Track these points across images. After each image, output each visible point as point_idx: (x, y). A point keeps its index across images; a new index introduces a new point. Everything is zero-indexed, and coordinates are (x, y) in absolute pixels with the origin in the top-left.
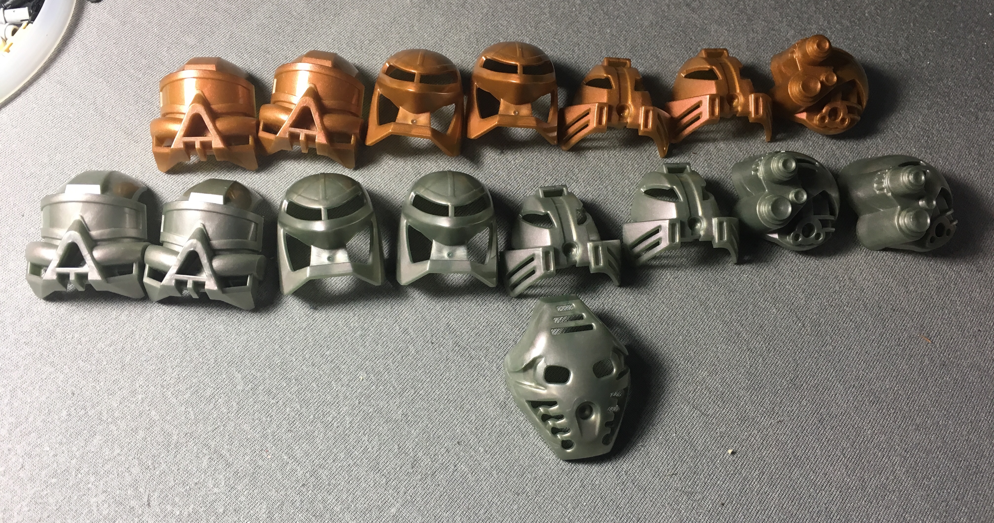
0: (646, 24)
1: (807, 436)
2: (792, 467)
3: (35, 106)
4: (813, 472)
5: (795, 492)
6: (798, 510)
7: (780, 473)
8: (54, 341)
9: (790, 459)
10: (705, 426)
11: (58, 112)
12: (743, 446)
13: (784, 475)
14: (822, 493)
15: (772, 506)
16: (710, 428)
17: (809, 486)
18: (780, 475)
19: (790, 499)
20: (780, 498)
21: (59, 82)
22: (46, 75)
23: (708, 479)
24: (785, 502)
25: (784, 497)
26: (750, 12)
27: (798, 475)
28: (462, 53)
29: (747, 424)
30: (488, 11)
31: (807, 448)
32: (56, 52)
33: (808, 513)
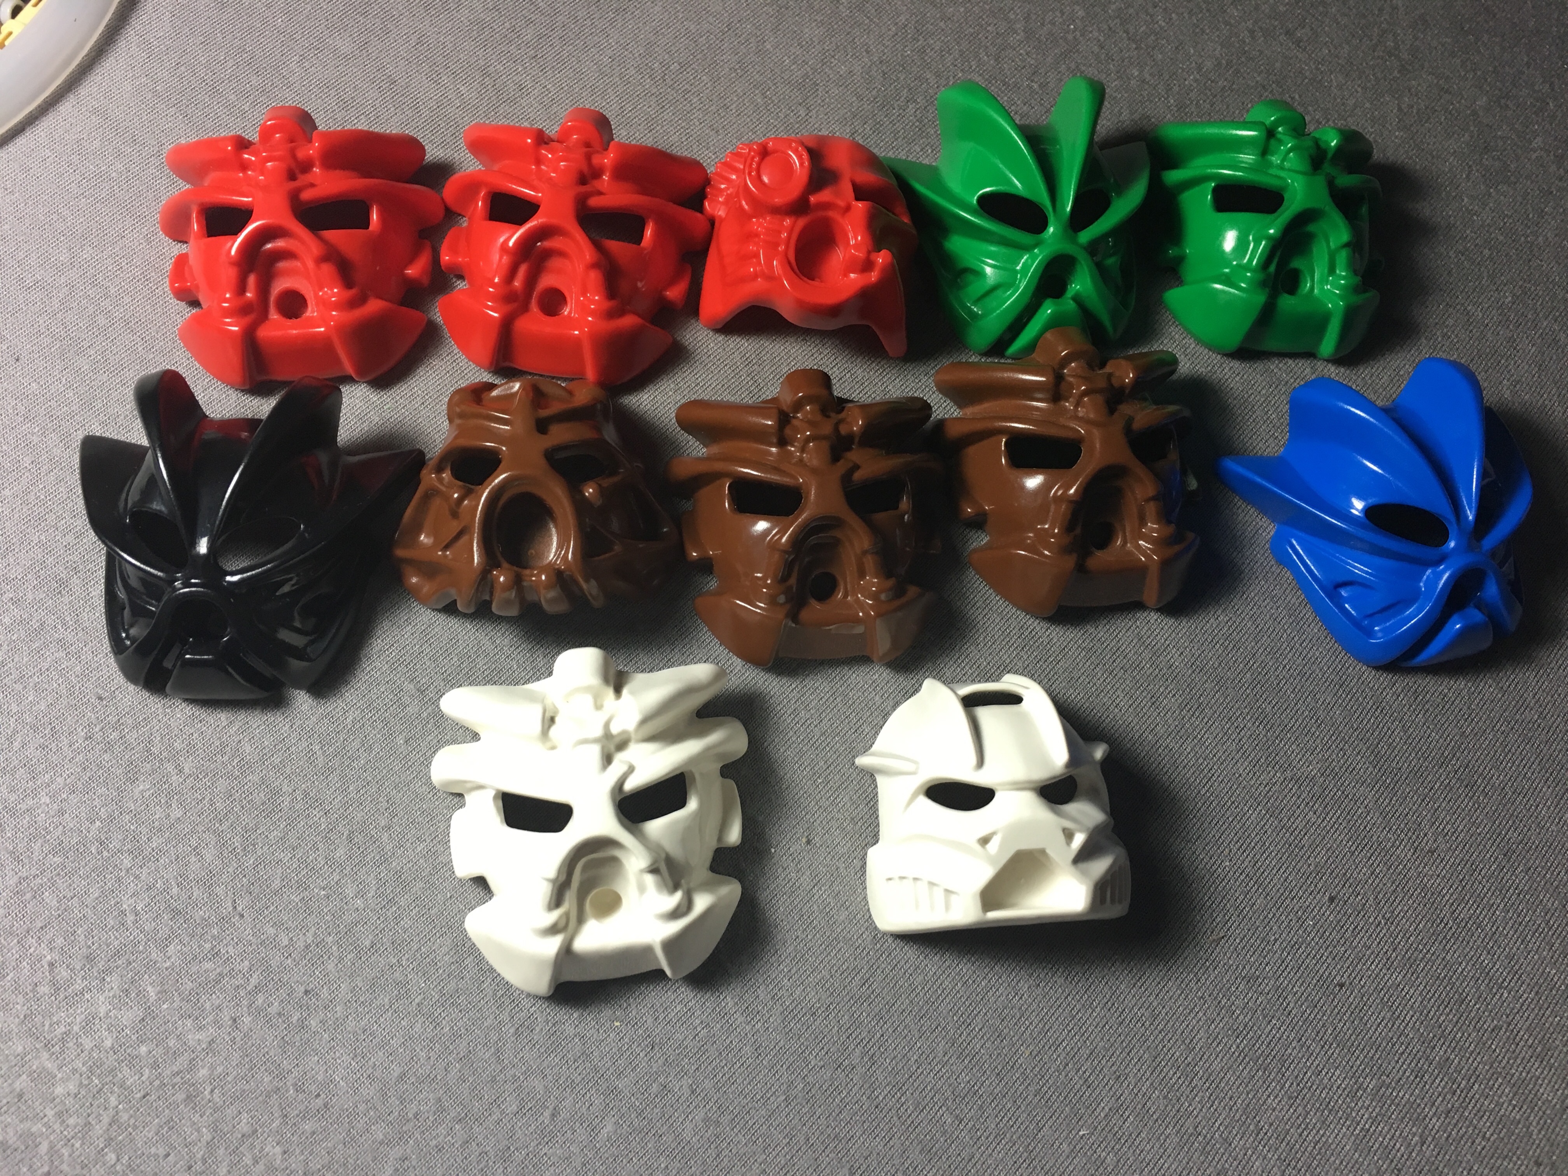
0: (1209, 64)
1: (1480, 883)
2: (1450, 940)
3: (50, 154)
4: (1489, 953)
5: (1451, 989)
6: (1457, 1023)
7: (1425, 951)
8: (66, 599)
9: (1447, 924)
10: (1286, 851)
11: (91, 167)
12: (1359, 894)
13: (1433, 955)
14: (1502, 994)
15: (1408, 1012)
16: (1297, 855)
17: (1479, 978)
18: (1427, 953)
19: (1443, 1002)
20: (1424, 999)
21: (95, 111)
22: (72, 96)
23: (1289, 954)
24: (1433, 1007)
25: (1432, 997)
26: (1405, 56)
27: (1459, 956)
28: (855, 98)
29: (1368, 851)
30: (907, 20)
31: (1478, 906)
32: (93, 54)
33: (1473, 1031)
